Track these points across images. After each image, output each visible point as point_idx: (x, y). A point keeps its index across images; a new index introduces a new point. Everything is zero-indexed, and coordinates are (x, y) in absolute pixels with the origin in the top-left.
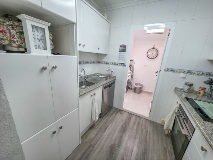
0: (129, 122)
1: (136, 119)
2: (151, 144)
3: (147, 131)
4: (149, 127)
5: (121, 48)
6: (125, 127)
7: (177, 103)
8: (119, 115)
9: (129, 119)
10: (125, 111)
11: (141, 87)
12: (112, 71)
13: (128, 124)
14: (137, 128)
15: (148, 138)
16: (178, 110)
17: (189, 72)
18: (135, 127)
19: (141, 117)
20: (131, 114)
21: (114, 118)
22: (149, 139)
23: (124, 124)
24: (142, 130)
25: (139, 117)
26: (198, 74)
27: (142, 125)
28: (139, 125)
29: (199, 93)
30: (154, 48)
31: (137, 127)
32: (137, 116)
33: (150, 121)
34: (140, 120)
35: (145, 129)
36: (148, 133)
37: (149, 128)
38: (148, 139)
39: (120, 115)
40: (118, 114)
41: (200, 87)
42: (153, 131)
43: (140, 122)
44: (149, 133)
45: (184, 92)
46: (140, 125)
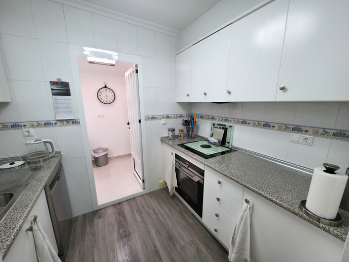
0: (125, 218)
1: (131, 206)
2: (167, 220)
3: (154, 210)
4: (152, 202)
5: (54, 87)
6: (124, 231)
7: (172, 154)
8: (99, 223)
9: (121, 214)
10: (105, 208)
11: (106, 153)
12: (45, 142)
13: (125, 223)
14: (142, 217)
15: (160, 217)
16: (176, 161)
17: (168, 117)
18: (138, 218)
19: (134, 198)
20: (118, 205)
21: (93, 234)
22: (163, 217)
23: (119, 229)
24: (148, 213)
25: (131, 200)
26: (174, 118)
27: (143, 207)
28: (140, 211)
29: (181, 136)
30: (106, 87)
31: (139, 215)
32: (128, 200)
33: (147, 194)
34: (137, 203)
35: (150, 209)
36: (156, 210)
37: (153, 204)
38: (162, 219)
39: (100, 221)
40: (95, 222)
41: (180, 130)
42: (159, 203)
43: (138, 206)
44: (158, 210)
45: (170, 139)
46: (142, 209)
